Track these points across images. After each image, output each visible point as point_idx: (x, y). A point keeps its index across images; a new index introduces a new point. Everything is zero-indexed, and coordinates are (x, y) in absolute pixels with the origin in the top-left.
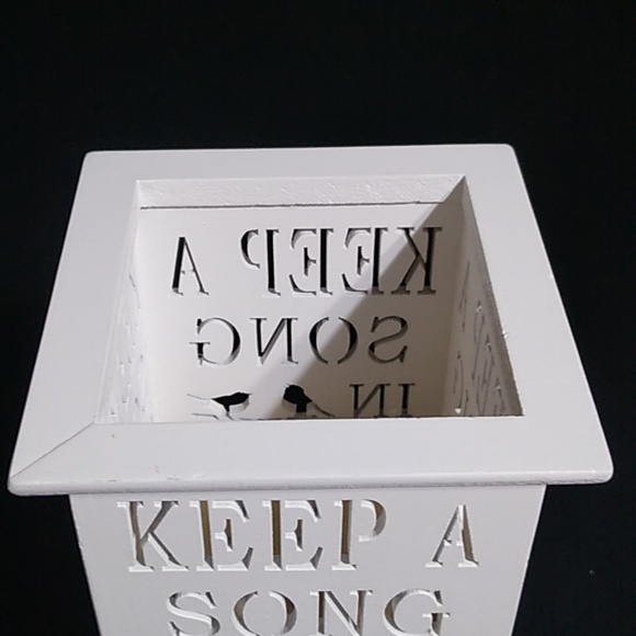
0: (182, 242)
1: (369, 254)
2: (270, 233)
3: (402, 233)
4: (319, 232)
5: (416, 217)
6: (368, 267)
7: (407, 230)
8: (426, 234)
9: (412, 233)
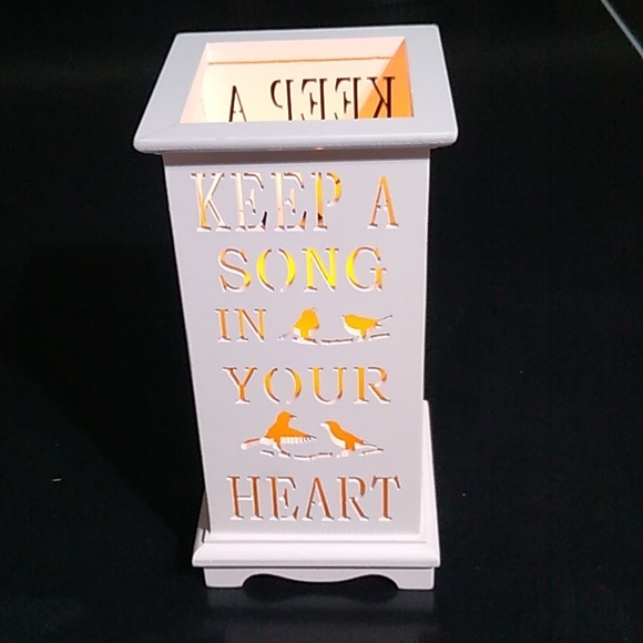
0: (235, 90)
1: (350, 98)
2: (288, 82)
3: (370, 82)
4: (318, 82)
5: (378, 69)
6: (351, 107)
7: (373, 79)
8: (386, 82)
9: (376, 81)
